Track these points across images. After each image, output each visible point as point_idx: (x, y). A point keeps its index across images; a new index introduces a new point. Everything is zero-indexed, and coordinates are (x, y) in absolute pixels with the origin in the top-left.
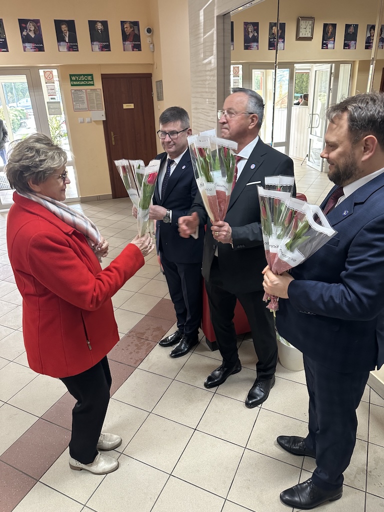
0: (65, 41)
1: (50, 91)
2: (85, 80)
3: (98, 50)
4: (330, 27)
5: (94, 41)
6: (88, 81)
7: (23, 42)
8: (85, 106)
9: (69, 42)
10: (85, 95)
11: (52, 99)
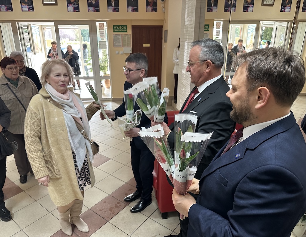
0: (112, 6)
1: (101, 35)
2: (122, 29)
3: (131, 11)
5: (129, 6)
6: (123, 29)
8: (121, 44)
9: (114, 7)
10: (121, 38)
11: (102, 39)
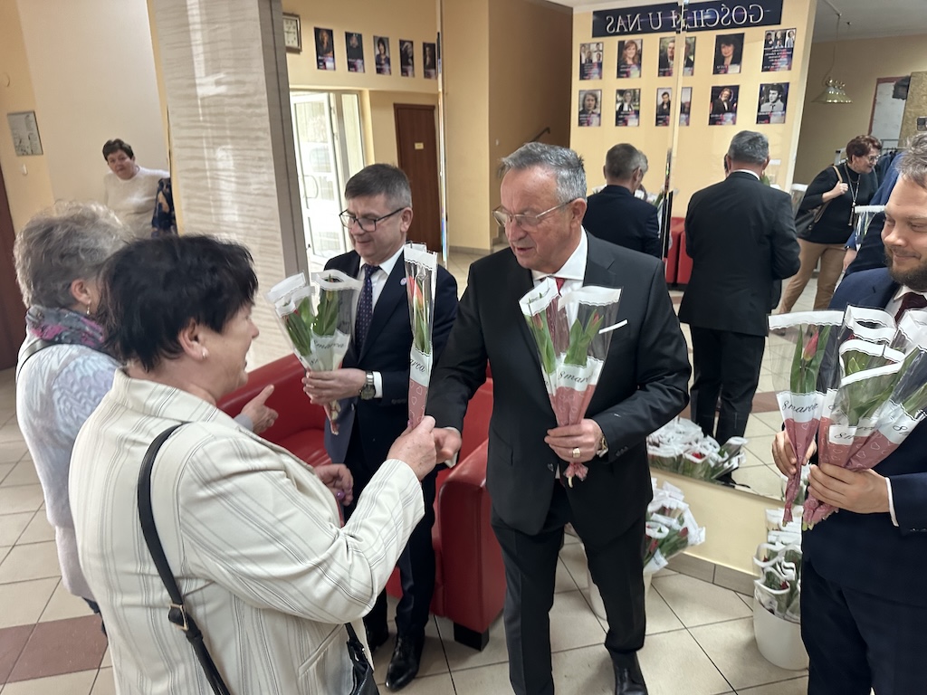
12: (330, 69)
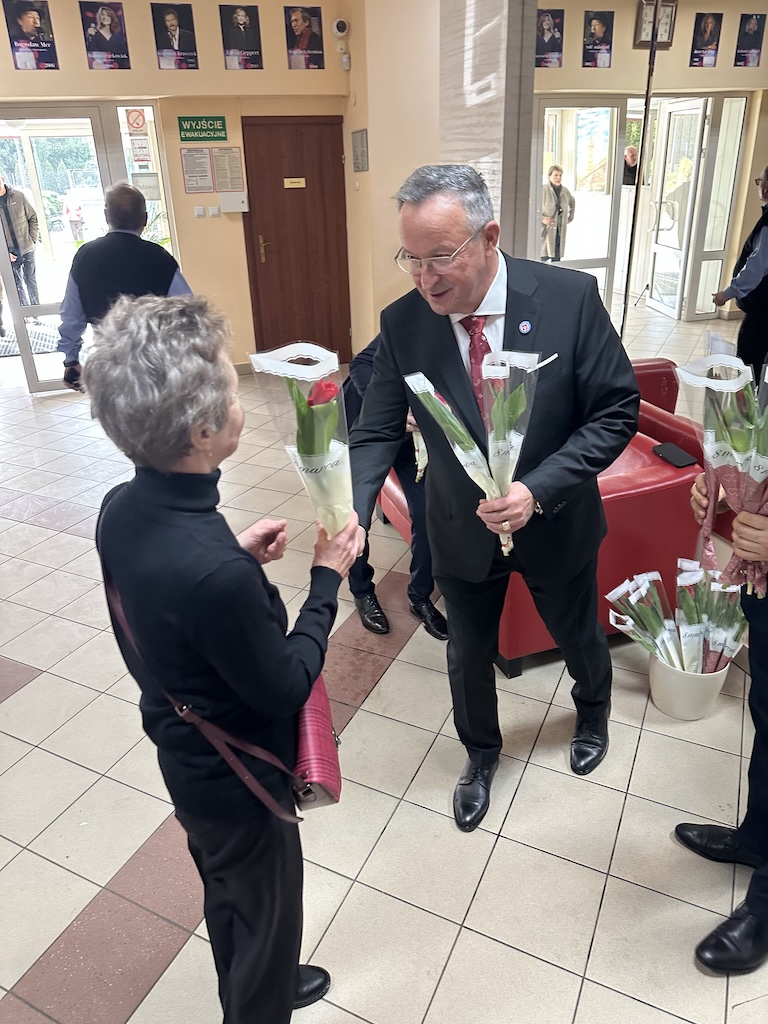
0: (172, 48)
1: (138, 151)
2: (208, 129)
3: (237, 66)
4: (710, 20)
5: (230, 49)
6: (215, 130)
7: (89, 49)
8: (208, 182)
9: (181, 49)
10: (208, 161)
11: (141, 167)
12: (708, 65)
